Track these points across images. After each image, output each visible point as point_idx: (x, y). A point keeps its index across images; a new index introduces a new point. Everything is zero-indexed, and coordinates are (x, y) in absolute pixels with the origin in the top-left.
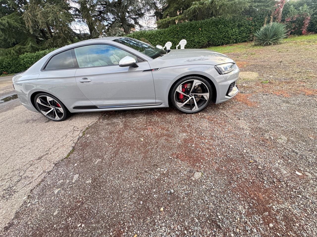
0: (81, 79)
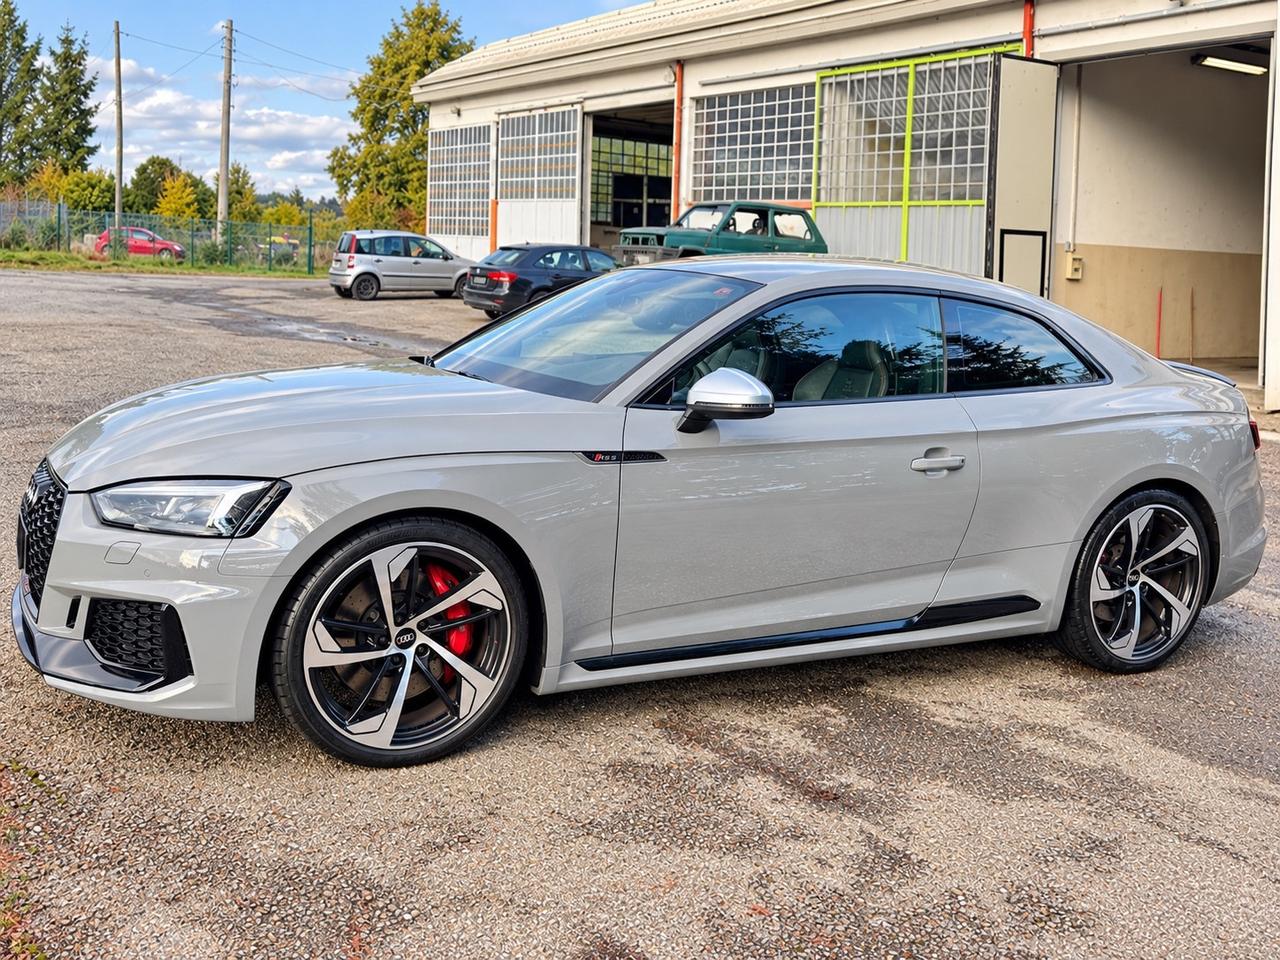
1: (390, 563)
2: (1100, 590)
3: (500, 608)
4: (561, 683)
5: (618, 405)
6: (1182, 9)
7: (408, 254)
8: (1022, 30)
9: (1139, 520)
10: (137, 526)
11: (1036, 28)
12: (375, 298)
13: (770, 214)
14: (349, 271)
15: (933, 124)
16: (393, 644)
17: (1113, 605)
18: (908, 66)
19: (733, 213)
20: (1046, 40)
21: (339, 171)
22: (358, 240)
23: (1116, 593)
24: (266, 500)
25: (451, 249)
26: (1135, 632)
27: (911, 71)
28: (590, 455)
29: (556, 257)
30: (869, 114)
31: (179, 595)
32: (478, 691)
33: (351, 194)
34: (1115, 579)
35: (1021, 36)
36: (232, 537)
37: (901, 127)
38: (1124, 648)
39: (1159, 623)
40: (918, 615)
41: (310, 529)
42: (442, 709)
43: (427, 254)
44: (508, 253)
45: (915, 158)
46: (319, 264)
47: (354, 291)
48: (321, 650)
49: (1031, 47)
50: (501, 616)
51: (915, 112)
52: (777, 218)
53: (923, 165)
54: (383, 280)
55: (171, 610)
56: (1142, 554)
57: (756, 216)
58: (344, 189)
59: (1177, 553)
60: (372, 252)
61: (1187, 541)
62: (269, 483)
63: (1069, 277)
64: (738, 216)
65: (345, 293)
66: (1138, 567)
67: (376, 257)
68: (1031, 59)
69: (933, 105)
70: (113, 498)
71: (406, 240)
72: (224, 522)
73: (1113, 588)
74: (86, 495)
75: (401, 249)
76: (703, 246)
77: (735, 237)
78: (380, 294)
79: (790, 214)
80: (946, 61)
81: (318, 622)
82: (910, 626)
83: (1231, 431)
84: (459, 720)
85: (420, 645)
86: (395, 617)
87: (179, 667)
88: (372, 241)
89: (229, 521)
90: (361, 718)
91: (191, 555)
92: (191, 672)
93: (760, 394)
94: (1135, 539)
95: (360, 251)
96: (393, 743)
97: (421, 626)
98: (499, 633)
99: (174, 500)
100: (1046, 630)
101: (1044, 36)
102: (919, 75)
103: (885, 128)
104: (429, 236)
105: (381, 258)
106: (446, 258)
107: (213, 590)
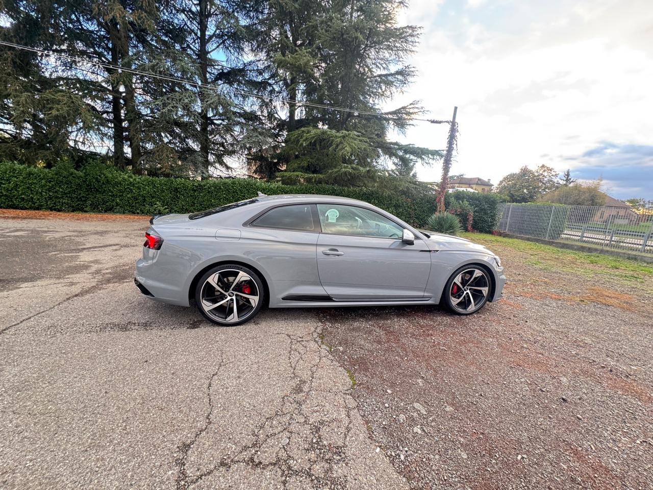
0: (326, 250)
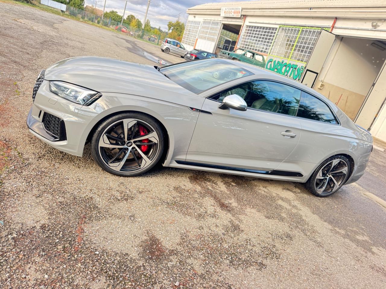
1: (129, 123)
2: (319, 176)
3: (157, 143)
4: (170, 165)
5: (204, 97)
6: (374, 30)
7: (177, 46)
8: (332, 25)
9: (335, 162)
10: (59, 94)
11: (335, 26)
12: (168, 53)
13: (255, 54)
14: (165, 46)
15: (302, 43)
16: (126, 145)
17: (321, 180)
18: (300, 28)
19: (247, 52)
20: (336, 29)
21: (169, 26)
22: (168, 40)
23: (323, 178)
24: (95, 97)
25: (185, 48)
26: (324, 188)
27: (301, 30)
28: (192, 108)
29: (206, 54)
30: (289, 37)
31: (66, 118)
32: (147, 162)
33: (171, 31)
34: (324, 174)
35: (330, 27)
36: (83, 105)
37: (294, 42)
38: (320, 191)
39: (330, 187)
40: (271, 171)
41: (106, 109)
42: (137, 164)
43: (181, 47)
44: (196, 51)
45: (295, 50)
46: (159, 43)
47: (165, 51)
48: (104, 142)
49: (332, 30)
50: (157, 144)
51: (299, 39)
52: (256, 55)
53: (296, 52)
54: (171, 50)
55: (63, 121)
56: (332, 171)
57: (252, 54)
58: (169, 30)
59: (342, 172)
60: (170, 43)
61: (345, 170)
62: (96, 93)
63: (319, 88)
64: (248, 53)
65: (163, 51)
66: (330, 173)
67: (170, 45)
68: (331, 33)
69: (303, 39)
70: (55, 84)
71: (177, 43)
72: (82, 100)
73: (323, 176)
74: (48, 81)
75: (176, 44)
76: (238, 57)
77: (246, 57)
78: (170, 53)
79: (260, 55)
80: (310, 29)
81: (105, 134)
82: (267, 173)
83: (367, 146)
84: (140, 168)
85: (133, 147)
86: (128, 138)
87: (63, 137)
88: (170, 41)
89: (84, 100)
90: (113, 162)
91: (72, 107)
92: (66, 139)
93: (244, 105)
94: (333, 167)
95: (167, 42)
96: (120, 170)
97: (134, 142)
98: (155, 149)
99: (70, 90)
100: (303, 182)
101: (336, 28)
102: (303, 31)
103: (291, 41)
104: (181, 43)
105: (171, 45)
106: (184, 49)
107: (77, 119)
